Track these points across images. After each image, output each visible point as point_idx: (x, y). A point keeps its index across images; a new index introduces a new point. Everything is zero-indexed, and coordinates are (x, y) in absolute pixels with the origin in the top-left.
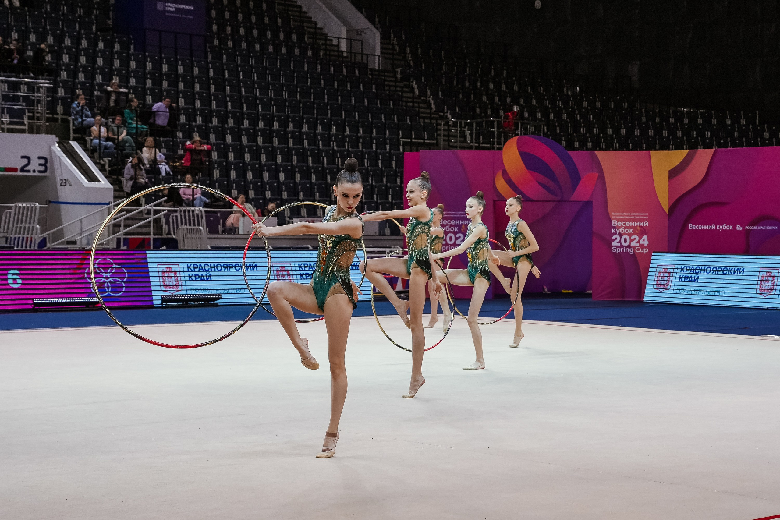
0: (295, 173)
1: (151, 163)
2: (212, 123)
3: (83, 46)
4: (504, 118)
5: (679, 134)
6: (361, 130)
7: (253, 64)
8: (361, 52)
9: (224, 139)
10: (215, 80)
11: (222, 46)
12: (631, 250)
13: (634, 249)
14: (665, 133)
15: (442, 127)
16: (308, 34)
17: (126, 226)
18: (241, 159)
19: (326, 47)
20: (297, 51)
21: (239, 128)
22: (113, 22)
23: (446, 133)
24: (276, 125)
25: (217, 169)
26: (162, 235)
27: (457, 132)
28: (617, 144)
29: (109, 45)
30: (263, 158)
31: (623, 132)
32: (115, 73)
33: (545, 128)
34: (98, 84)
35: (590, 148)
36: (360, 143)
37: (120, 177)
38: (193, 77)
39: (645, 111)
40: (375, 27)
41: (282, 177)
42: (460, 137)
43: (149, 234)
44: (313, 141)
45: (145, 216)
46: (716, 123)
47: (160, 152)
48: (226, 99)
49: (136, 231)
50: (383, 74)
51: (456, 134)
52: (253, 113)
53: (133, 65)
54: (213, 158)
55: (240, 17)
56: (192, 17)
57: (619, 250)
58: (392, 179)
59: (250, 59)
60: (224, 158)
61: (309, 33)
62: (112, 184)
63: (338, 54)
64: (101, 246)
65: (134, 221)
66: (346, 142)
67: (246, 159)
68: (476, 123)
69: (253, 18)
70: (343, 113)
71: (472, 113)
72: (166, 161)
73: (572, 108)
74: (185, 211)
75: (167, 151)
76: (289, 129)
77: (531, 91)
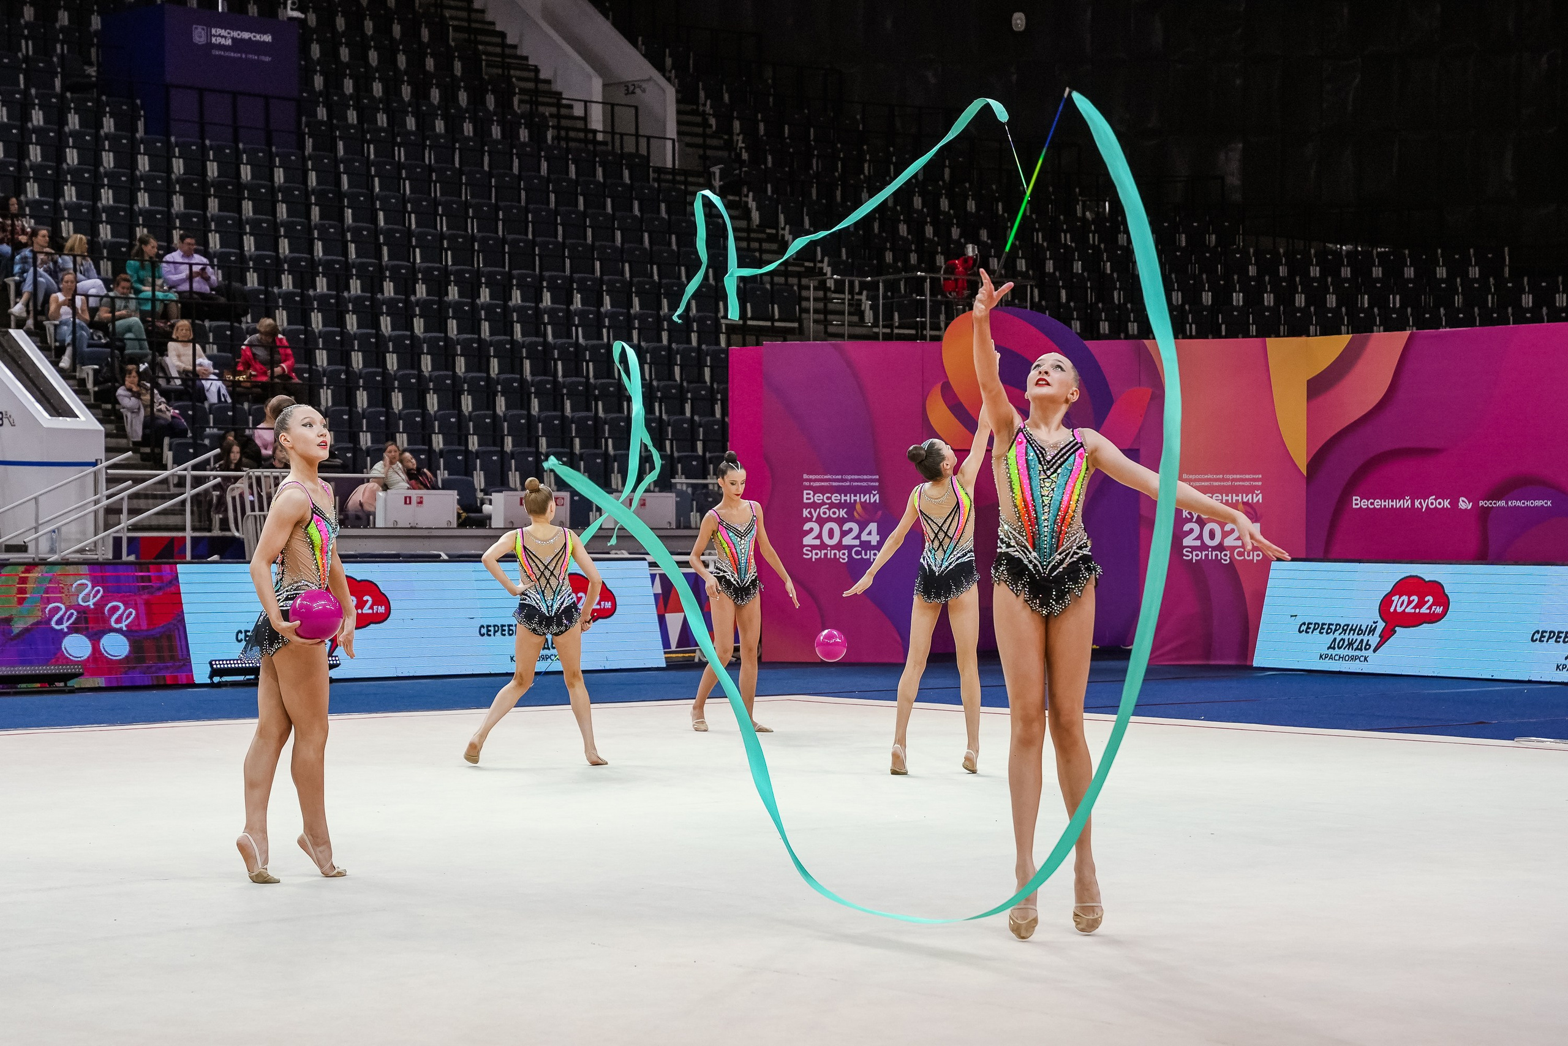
0: (495, 395)
1: (184, 376)
2: (315, 289)
3: (35, 123)
4: (945, 273)
5: (1332, 300)
6: (636, 301)
7: (403, 159)
8: (633, 131)
9: (342, 323)
10: (321, 195)
11: (335, 121)
12: (1225, 555)
13: (1232, 554)
14: (1300, 300)
15: (812, 294)
16: (519, 94)
17: (133, 512)
18: (377, 367)
19: (559, 122)
20: (496, 132)
21: (373, 299)
22: (98, 71)
23: (821, 305)
24: (453, 293)
25: (327, 388)
26: (210, 530)
27: (844, 303)
28: (1194, 326)
29: (92, 122)
30: (426, 362)
31: (1207, 298)
32: (106, 181)
33: (1036, 291)
34: (68, 206)
35: (1133, 335)
36: (635, 328)
37: (117, 407)
38: (272, 190)
39: (1255, 254)
40: (664, 76)
41: (467, 403)
42: (850, 314)
43: (183, 529)
44: (533, 325)
45: (173, 490)
46: (1412, 276)
47: (204, 350)
48: (344, 236)
49: (154, 522)
50: (683, 178)
51: (842, 306)
52: (403, 267)
53: (143, 163)
54: (319, 363)
55: (373, 57)
56: (267, 59)
57: (1197, 555)
58: (705, 405)
59: (396, 148)
60: (342, 365)
61: (523, 91)
62: (101, 421)
63: (586, 136)
64: (78, 555)
65: (151, 501)
66: (605, 327)
67: (389, 367)
68: (884, 282)
69: (402, 60)
70: (598, 264)
71: (875, 262)
72: (217, 371)
73: (1093, 247)
74: (258, 479)
75: (219, 350)
76: (482, 300)
77: (1004, 211)
